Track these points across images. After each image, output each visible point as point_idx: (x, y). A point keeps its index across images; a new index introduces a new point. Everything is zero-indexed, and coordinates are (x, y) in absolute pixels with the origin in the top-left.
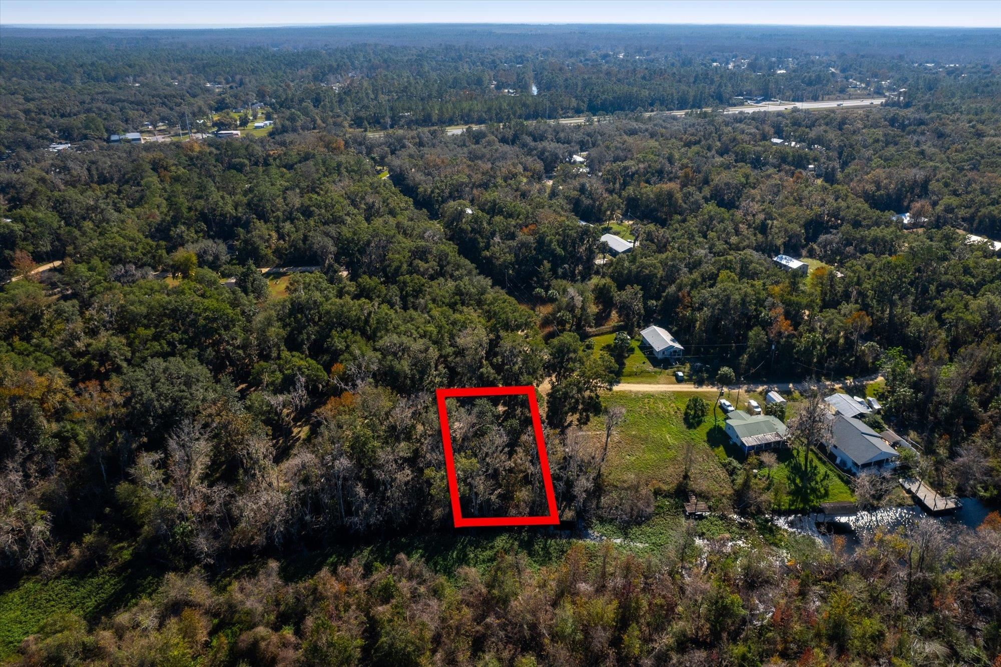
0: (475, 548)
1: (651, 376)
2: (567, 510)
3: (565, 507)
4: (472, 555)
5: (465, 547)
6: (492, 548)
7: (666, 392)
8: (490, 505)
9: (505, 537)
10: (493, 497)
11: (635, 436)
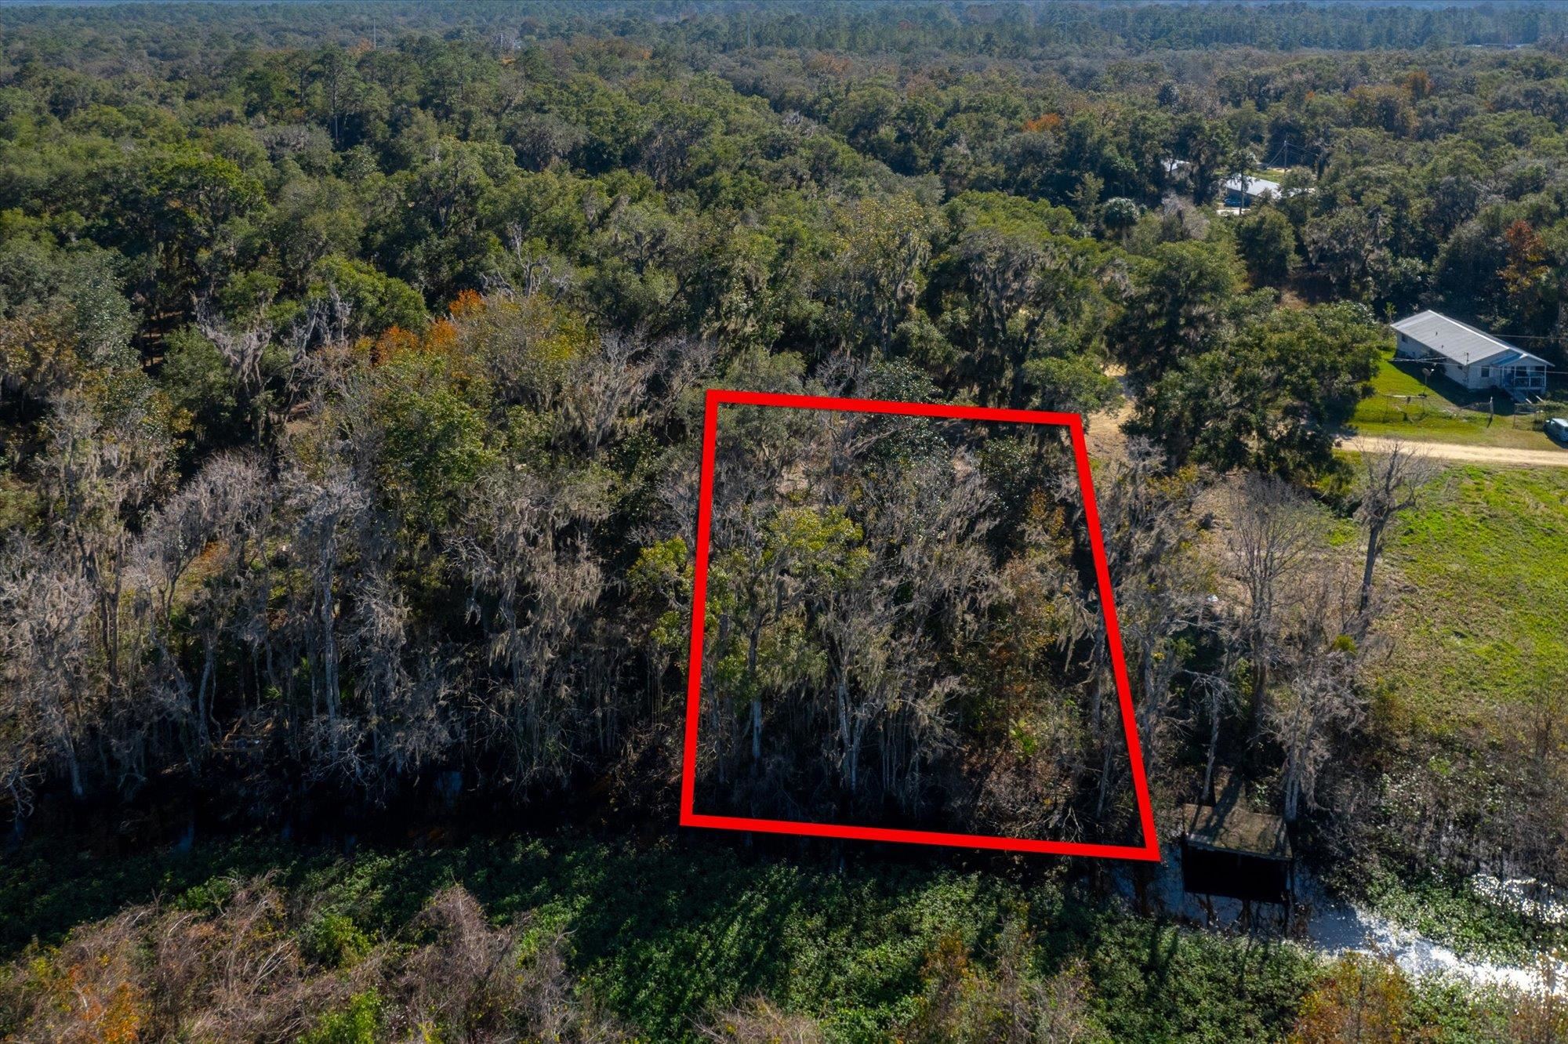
0: (831, 924)
1: (1459, 427)
2: (1238, 810)
3: (1230, 795)
4: (811, 955)
5: (778, 910)
6: (905, 930)
7: (1533, 468)
8: (909, 746)
9: (963, 890)
10: (926, 710)
11: (1458, 578)
